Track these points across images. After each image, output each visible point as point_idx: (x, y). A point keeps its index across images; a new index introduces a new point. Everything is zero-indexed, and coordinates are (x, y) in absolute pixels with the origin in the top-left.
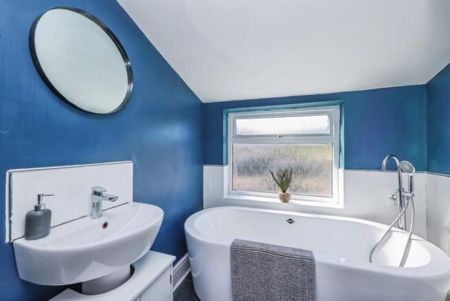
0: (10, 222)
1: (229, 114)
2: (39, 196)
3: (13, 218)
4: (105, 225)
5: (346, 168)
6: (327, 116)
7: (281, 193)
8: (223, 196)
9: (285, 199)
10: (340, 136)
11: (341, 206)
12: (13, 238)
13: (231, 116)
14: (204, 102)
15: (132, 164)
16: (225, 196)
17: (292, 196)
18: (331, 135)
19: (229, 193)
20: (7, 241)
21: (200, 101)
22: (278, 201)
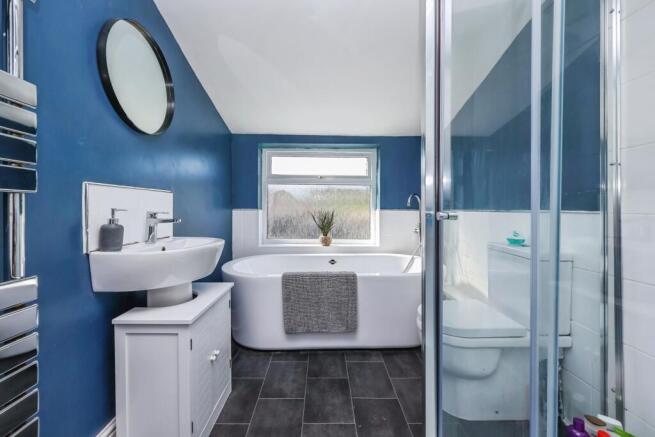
0: (87, 233)
1: (264, 150)
2: (113, 211)
3: (89, 230)
4: (164, 249)
5: (382, 208)
6: (365, 159)
7: (322, 236)
8: (258, 244)
9: (326, 242)
10: (376, 179)
11: (378, 245)
12: (90, 249)
13: (266, 152)
14: (233, 132)
15: (172, 195)
16: (260, 245)
17: (334, 241)
18: (369, 177)
19: (263, 243)
20: (85, 252)
21: (229, 131)
22: (321, 245)
